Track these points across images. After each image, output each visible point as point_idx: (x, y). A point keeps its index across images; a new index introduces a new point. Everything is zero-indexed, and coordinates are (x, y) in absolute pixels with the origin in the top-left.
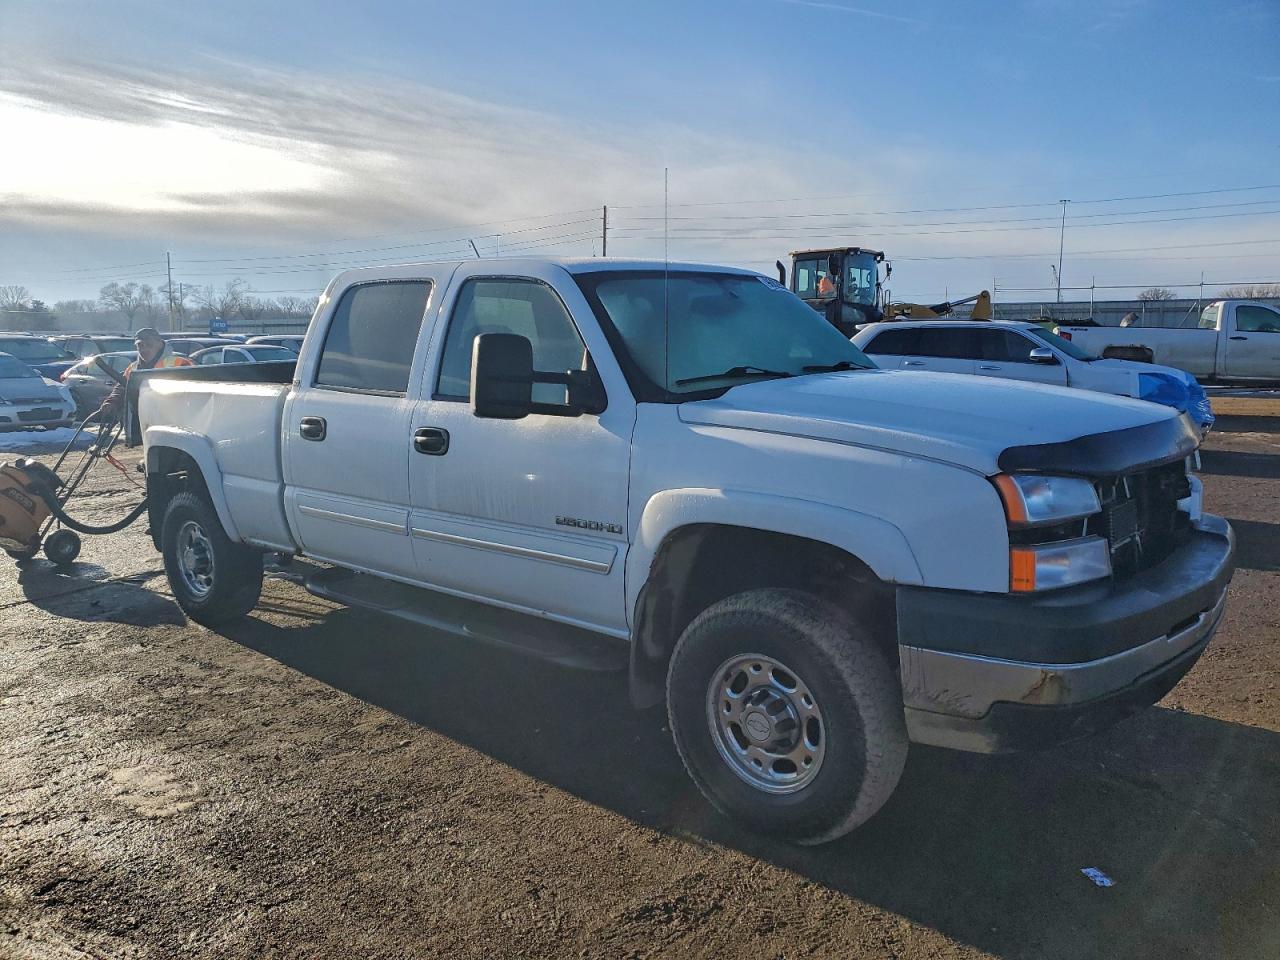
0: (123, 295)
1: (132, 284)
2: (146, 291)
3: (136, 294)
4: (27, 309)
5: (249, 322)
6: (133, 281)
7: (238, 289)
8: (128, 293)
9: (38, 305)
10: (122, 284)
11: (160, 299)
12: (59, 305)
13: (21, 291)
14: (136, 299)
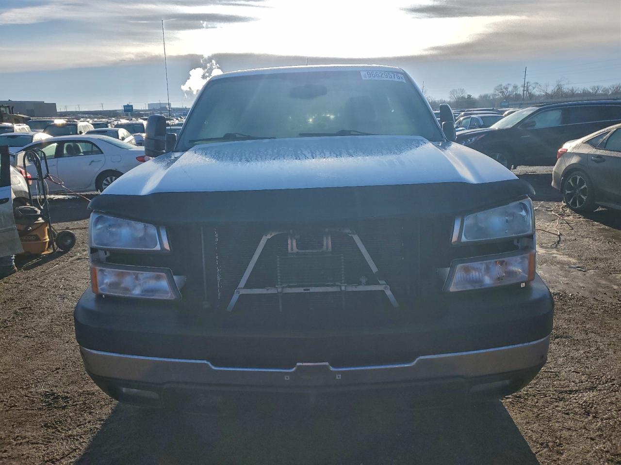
0: (504, 90)
1: (509, 84)
2: (515, 87)
3: (510, 89)
4: (465, 98)
5: (515, 103)
6: (510, 83)
7: (562, 83)
8: (506, 89)
9: (469, 96)
10: (504, 85)
11: (520, 91)
12: (481, 97)
13: (462, 91)
14: (510, 92)
